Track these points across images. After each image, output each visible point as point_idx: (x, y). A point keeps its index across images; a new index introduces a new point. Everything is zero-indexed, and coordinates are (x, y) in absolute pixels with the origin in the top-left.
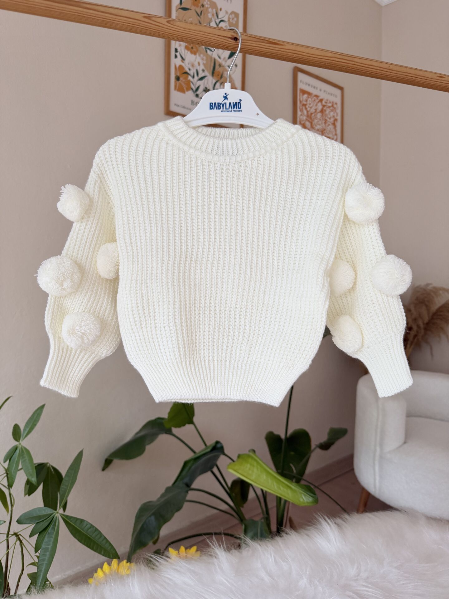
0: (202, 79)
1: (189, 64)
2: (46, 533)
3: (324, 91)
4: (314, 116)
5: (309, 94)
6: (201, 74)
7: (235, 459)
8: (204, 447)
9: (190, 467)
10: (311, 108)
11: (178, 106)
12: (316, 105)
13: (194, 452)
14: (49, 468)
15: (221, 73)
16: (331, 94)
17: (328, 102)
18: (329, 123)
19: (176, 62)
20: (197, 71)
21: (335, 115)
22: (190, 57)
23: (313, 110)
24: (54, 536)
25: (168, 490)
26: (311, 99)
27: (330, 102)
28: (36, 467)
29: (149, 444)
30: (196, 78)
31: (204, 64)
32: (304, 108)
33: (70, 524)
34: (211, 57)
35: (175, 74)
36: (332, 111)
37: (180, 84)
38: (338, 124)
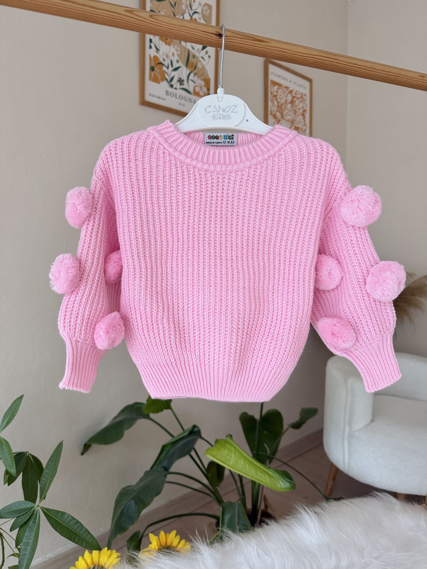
0: (176, 69)
1: (163, 55)
2: (27, 527)
3: (294, 83)
4: (285, 106)
5: (280, 85)
6: (176, 65)
7: (213, 443)
8: (181, 431)
9: (169, 451)
10: (281, 99)
11: (153, 96)
12: (286, 96)
13: (172, 436)
14: (28, 457)
15: (195, 64)
16: (301, 86)
17: (298, 93)
18: (299, 114)
19: (150, 52)
20: (171, 61)
21: (304, 106)
22: (164, 48)
23: (283, 101)
24: (35, 530)
25: (147, 474)
26: (282, 90)
27: (299, 94)
28: (15, 456)
29: (128, 428)
30: (171, 68)
31: (178, 55)
32: (274, 99)
33: (51, 517)
34: (185, 48)
35: (150, 64)
36: (301, 102)
37: (154, 74)
38: (307, 115)
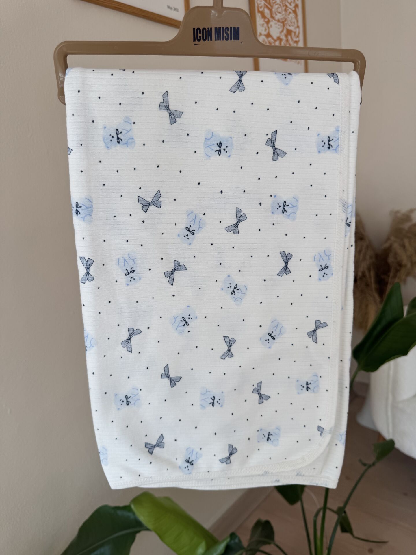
18: (290, 10)
38: (299, 12)
